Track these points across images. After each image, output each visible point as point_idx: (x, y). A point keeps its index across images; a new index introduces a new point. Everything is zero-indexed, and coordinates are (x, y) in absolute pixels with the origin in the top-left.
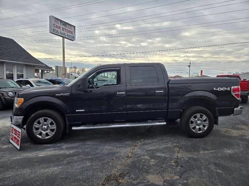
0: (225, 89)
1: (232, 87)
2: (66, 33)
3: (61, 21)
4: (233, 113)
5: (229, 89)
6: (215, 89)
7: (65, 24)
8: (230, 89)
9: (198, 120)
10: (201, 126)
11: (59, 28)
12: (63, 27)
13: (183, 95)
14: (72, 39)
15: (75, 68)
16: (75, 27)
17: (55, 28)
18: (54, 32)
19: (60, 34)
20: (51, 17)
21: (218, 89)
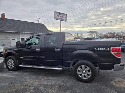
0: (105, 49)
1: (112, 48)
2: (62, 18)
3: (60, 13)
4: (113, 68)
5: (108, 49)
6: (95, 49)
7: (62, 14)
8: (110, 49)
9: (84, 70)
10: (86, 75)
11: (59, 16)
12: (61, 15)
13: (72, 52)
14: (65, 20)
15: (77, 33)
16: (66, 14)
17: (57, 17)
18: (56, 18)
19: (59, 19)
20: (55, 12)
21: (98, 49)
